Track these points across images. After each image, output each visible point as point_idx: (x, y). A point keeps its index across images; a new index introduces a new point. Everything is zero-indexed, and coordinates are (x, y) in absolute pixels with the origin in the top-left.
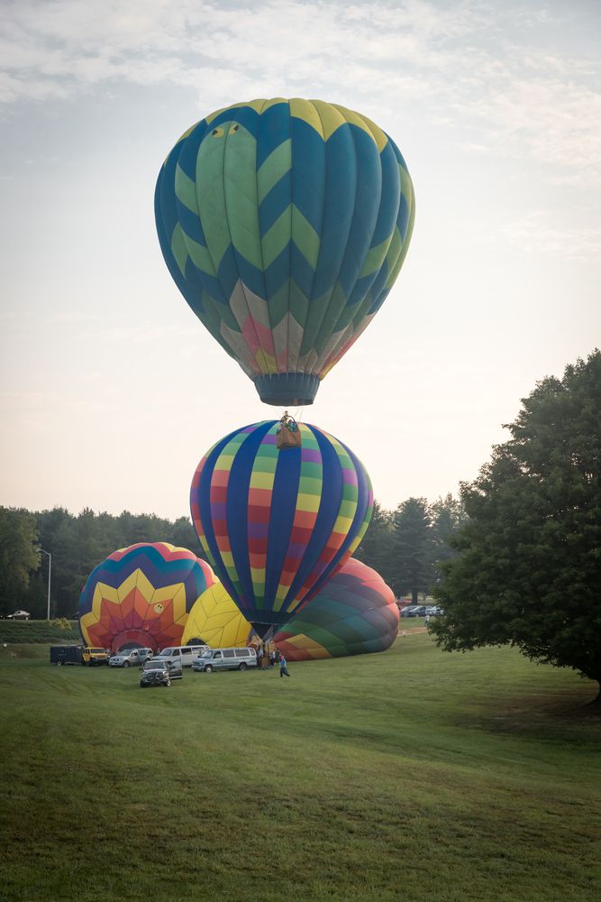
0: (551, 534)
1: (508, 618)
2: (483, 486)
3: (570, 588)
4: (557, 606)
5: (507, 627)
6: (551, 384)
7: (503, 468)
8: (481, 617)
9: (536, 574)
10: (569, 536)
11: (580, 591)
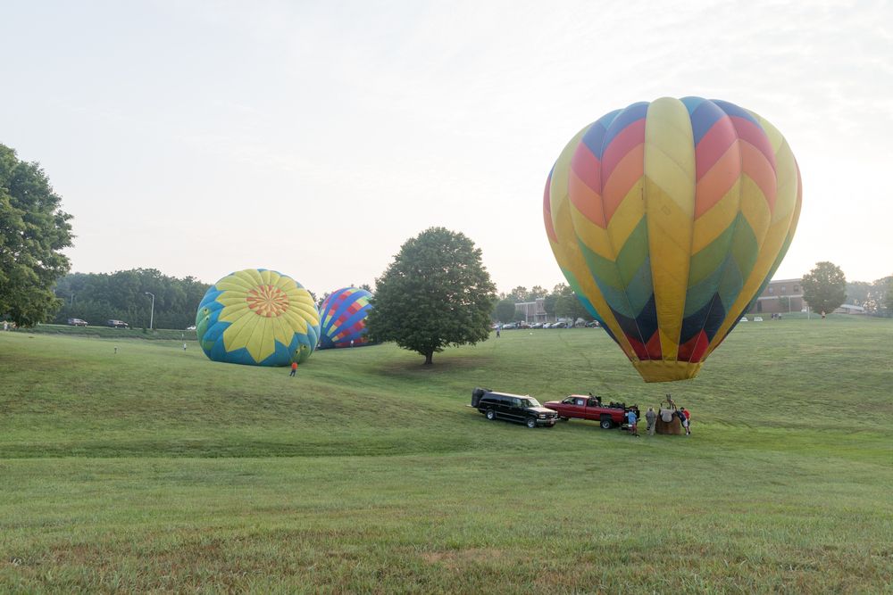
0: (406, 299)
1: (388, 331)
2: (383, 280)
3: (412, 320)
4: (407, 327)
5: (388, 335)
6: (412, 240)
7: (392, 274)
8: (378, 331)
9: (399, 315)
10: (413, 300)
11: (416, 321)
